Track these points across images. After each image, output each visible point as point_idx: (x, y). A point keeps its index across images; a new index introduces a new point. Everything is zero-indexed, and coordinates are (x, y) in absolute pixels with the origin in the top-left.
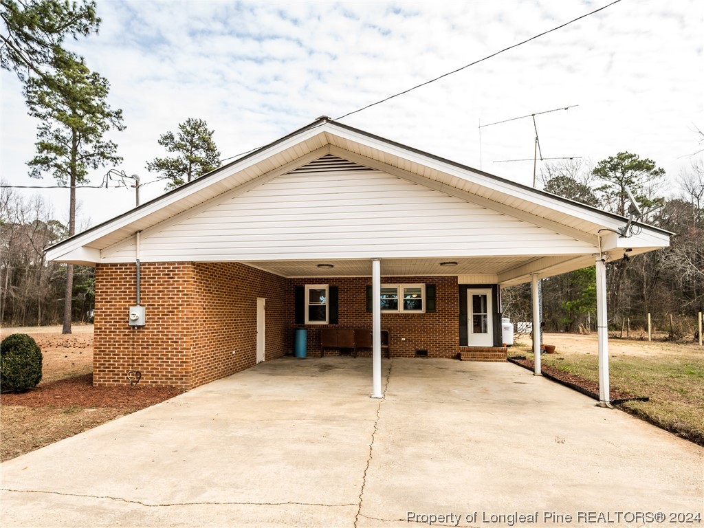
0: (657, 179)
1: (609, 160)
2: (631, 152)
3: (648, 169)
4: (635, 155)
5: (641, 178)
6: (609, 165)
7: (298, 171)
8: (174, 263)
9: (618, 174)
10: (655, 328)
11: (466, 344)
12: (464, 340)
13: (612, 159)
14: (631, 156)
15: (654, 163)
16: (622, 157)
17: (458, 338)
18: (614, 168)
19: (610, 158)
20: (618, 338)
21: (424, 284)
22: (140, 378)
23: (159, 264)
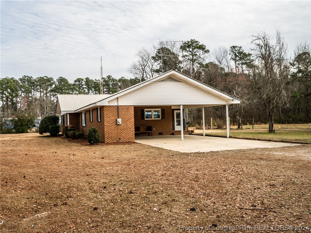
0: (206, 54)
1: (187, 42)
2: (196, 40)
3: (203, 49)
4: (198, 42)
5: (200, 52)
6: (187, 45)
7: (162, 81)
8: (129, 106)
9: (191, 50)
10: (207, 125)
11: (174, 130)
12: (174, 128)
13: (189, 42)
14: (196, 42)
15: (205, 47)
16: (193, 42)
17: (172, 128)
18: (189, 47)
19: (188, 41)
20: (200, 129)
21: (160, 109)
22: (120, 140)
23: (124, 106)
